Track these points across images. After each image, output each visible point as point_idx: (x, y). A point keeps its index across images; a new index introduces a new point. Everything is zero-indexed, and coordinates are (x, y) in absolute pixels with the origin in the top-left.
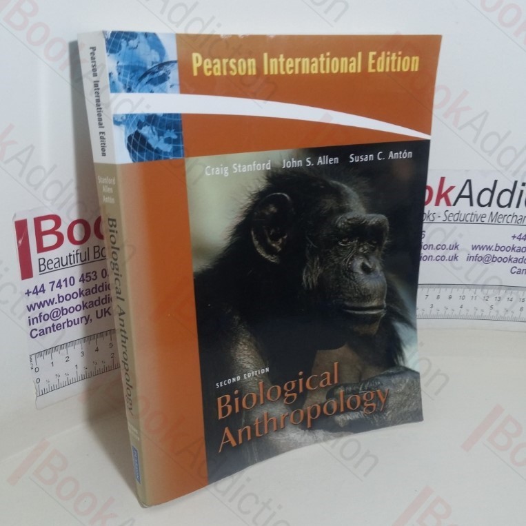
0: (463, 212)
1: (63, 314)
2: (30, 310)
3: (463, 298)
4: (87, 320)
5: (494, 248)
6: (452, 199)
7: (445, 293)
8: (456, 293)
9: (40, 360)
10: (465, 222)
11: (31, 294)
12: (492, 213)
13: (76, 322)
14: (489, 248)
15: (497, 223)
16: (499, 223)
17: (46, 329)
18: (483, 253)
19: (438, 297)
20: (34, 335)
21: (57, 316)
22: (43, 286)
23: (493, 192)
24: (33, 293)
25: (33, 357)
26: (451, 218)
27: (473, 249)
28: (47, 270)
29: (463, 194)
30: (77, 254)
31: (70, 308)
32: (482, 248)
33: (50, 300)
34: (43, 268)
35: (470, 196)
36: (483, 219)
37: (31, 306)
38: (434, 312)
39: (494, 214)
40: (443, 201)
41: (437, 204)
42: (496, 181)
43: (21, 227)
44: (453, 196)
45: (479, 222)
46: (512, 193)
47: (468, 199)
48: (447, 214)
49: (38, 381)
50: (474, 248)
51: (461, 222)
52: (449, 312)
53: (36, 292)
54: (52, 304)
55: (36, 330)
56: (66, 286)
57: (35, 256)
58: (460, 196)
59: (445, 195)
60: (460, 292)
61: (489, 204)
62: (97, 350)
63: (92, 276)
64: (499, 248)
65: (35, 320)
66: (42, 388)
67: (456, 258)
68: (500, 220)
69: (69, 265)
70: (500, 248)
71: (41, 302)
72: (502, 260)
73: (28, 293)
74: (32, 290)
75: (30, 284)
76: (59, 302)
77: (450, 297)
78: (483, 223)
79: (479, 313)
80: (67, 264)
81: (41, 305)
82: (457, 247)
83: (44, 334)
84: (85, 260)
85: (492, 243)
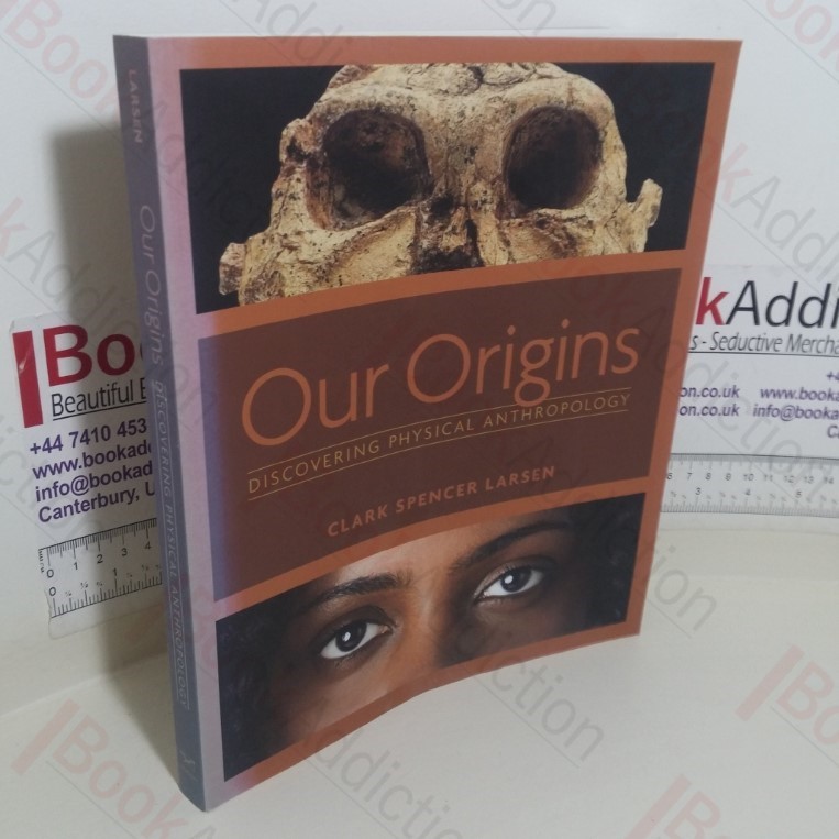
0: (744, 335)
1: (92, 486)
2: (38, 477)
3: (749, 477)
4: (131, 498)
5: (797, 395)
6: (724, 314)
7: (718, 469)
8: (739, 469)
9: (55, 557)
10: (747, 351)
11: (40, 451)
12: (791, 337)
13: (114, 500)
14: (790, 395)
15: (800, 352)
16: (804, 354)
17: (65, 508)
18: (780, 403)
19: (708, 476)
20: (45, 516)
21: (82, 489)
22: (59, 438)
23: (791, 302)
24: (44, 450)
25: (44, 552)
26: (724, 345)
27: (762, 395)
28: (65, 414)
29: (742, 305)
30: (113, 390)
31: (103, 476)
32: (777, 394)
33: (71, 462)
34: (58, 409)
35: (754, 309)
36: (777, 347)
37: (41, 469)
38: (702, 500)
39: (795, 338)
40: (708, 316)
41: (700, 321)
42: (795, 284)
43: (23, 342)
44: (725, 308)
45: (771, 350)
46: (824, 303)
47: (751, 314)
48: (718, 337)
49: (52, 592)
50: (765, 394)
51: (741, 351)
52: (728, 501)
53: (48, 448)
54: (75, 468)
55: (49, 509)
56: (97, 441)
57: (45, 390)
58: (737, 308)
59: (713, 307)
60: (745, 467)
61: (787, 322)
62: (148, 546)
63: (139, 426)
64: (805, 394)
65: (47, 493)
66: (58, 605)
67: (735, 411)
68: (806, 348)
69: (101, 407)
70: (808, 395)
71: (56, 465)
72: (813, 414)
73: (35, 449)
74: (41, 443)
75: (38, 434)
76: (86, 465)
77: (728, 477)
78: (776, 352)
79: (777, 503)
80: (97, 405)
81: (56, 469)
82: (735, 392)
83: (61, 516)
84: (127, 399)
85: (795, 387)
